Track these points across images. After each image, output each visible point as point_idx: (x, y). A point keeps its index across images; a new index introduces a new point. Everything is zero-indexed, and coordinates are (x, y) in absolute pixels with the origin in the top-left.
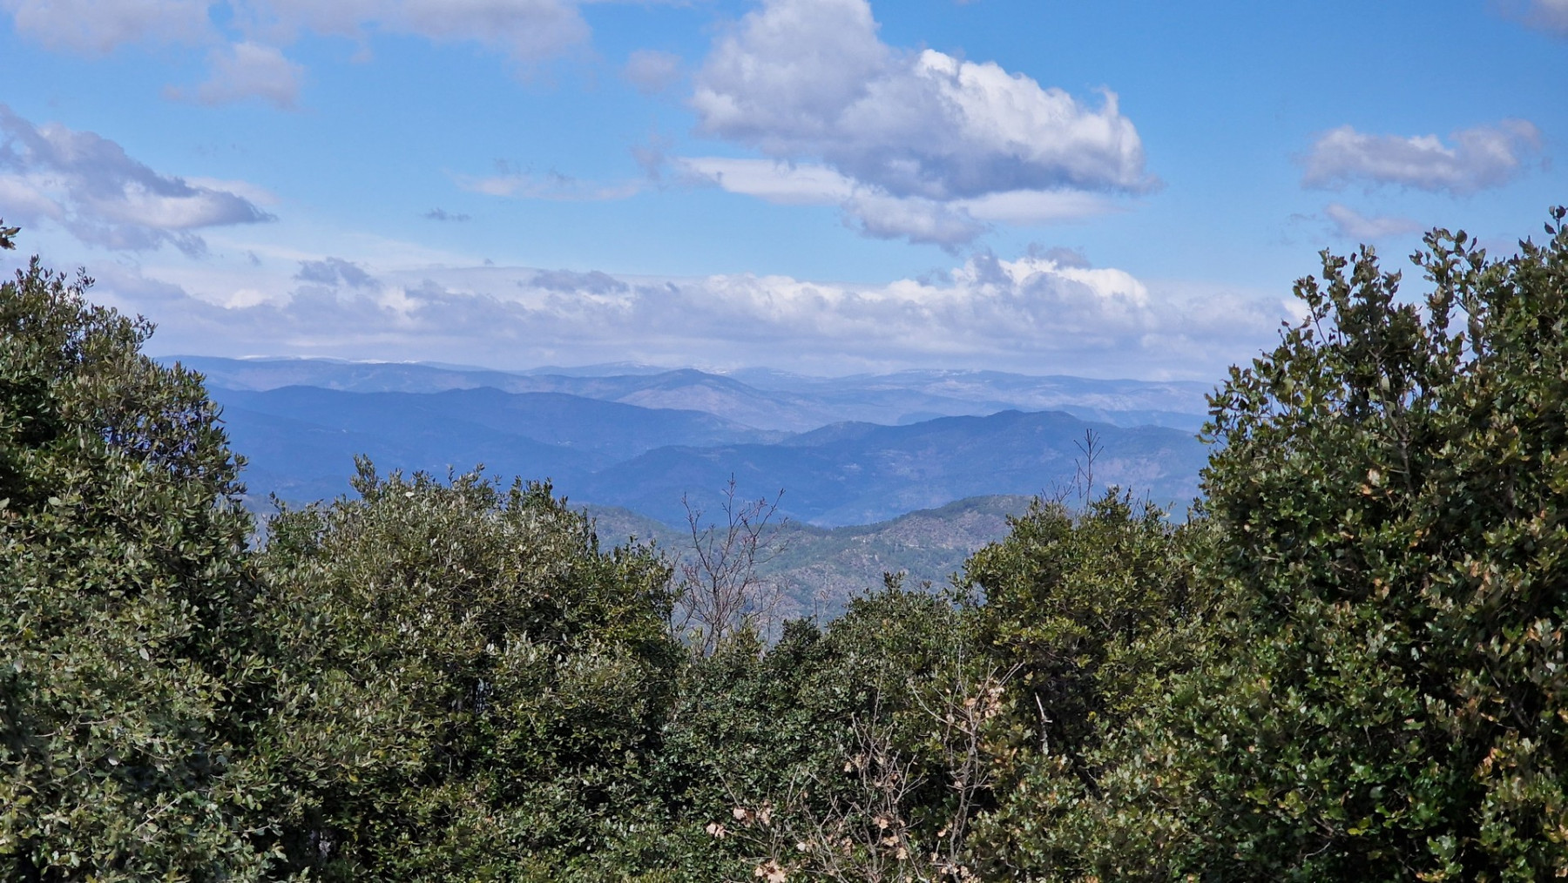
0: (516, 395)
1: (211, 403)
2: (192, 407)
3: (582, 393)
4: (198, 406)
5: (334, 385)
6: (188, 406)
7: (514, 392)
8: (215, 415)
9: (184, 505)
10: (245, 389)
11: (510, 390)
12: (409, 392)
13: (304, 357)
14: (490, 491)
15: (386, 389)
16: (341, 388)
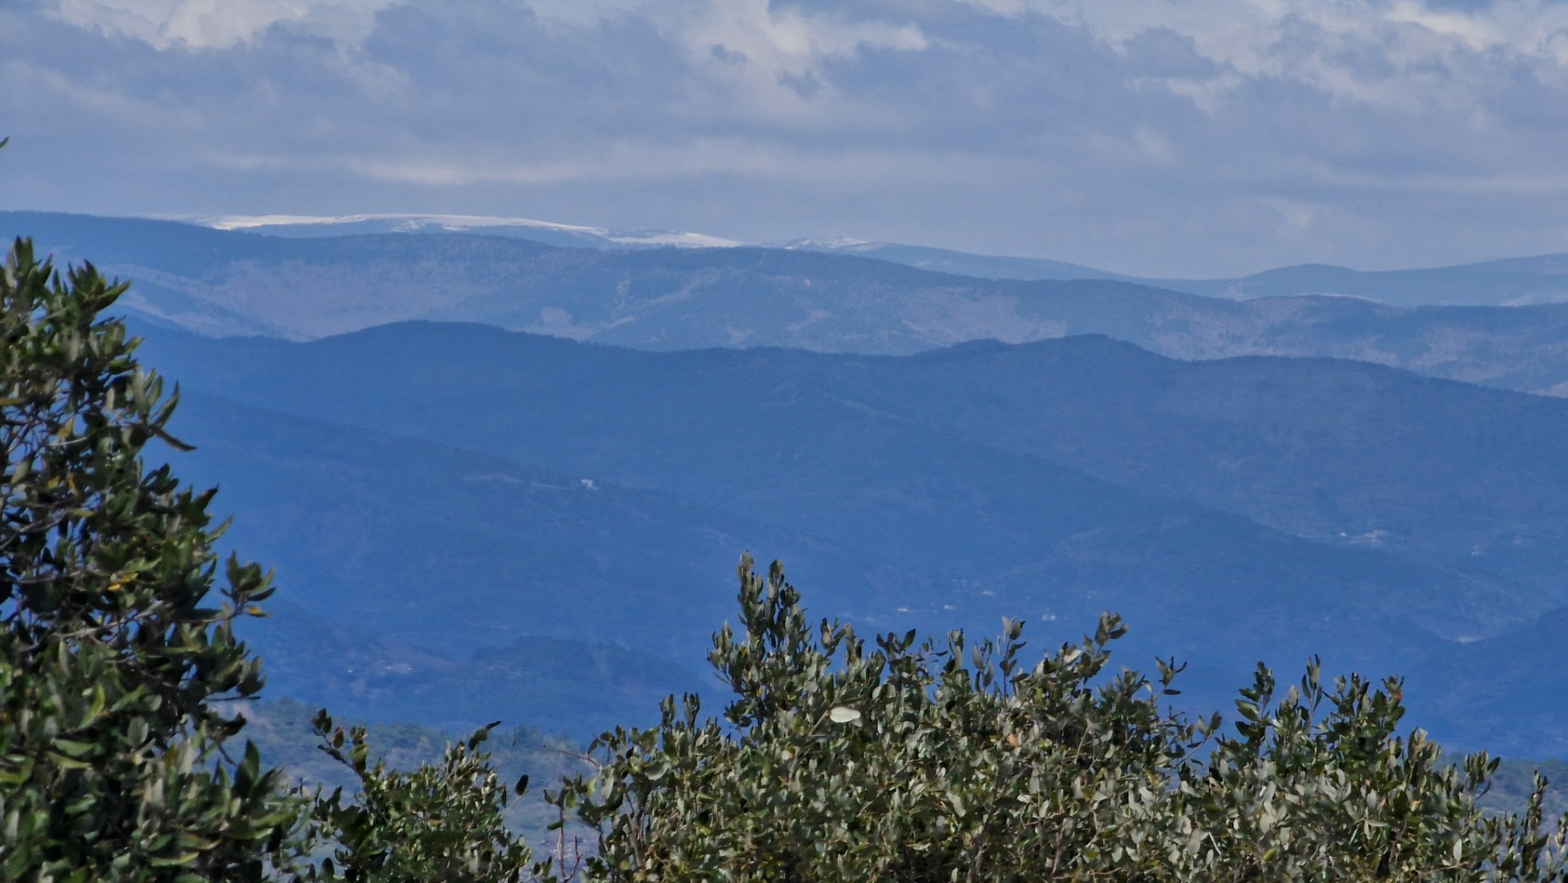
0: (1197, 365)
1: (142, 376)
2: (76, 393)
3: (1424, 364)
4: (97, 390)
5: (556, 323)
6: (60, 389)
7: (1188, 357)
8: (151, 420)
9: (51, 725)
10: (251, 333)
11: (1172, 346)
12: (818, 348)
13: (455, 222)
14: (1142, 714)
15: (738, 338)
16: (581, 334)
